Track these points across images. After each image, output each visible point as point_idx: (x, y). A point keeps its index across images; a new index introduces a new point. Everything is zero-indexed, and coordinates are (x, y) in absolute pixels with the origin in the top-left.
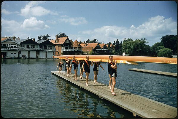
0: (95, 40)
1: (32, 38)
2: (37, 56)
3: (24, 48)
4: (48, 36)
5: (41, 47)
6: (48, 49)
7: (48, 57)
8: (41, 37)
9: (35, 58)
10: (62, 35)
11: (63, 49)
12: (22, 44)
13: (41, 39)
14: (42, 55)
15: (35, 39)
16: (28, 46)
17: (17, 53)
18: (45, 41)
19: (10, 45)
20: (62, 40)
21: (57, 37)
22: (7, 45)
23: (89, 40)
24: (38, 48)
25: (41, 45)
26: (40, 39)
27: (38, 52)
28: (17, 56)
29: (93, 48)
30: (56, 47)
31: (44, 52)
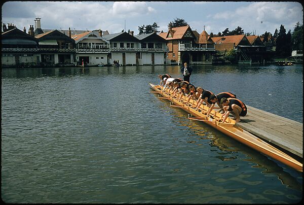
0: (239, 29)
1: (129, 31)
2: (137, 61)
3: (116, 48)
4: (155, 25)
5: (144, 46)
6: (155, 48)
7: (156, 63)
8: (142, 28)
9: (134, 65)
10: (180, 23)
11: (181, 47)
12: (113, 43)
13: (144, 31)
14: (146, 59)
15: (133, 32)
16: (122, 46)
17: (106, 58)
18: (150, 34)
19: (93, 44)
20: (180, 33)
21: (171, 26)
22: (90, 44)
23: (227, 30)
24: (138, 47)
25: (143, 42)
26: (141, 32)
27: (138, 54)
28: (106, 63)
29: (235, 44)
30: (170, 45)
31: (149, 54)
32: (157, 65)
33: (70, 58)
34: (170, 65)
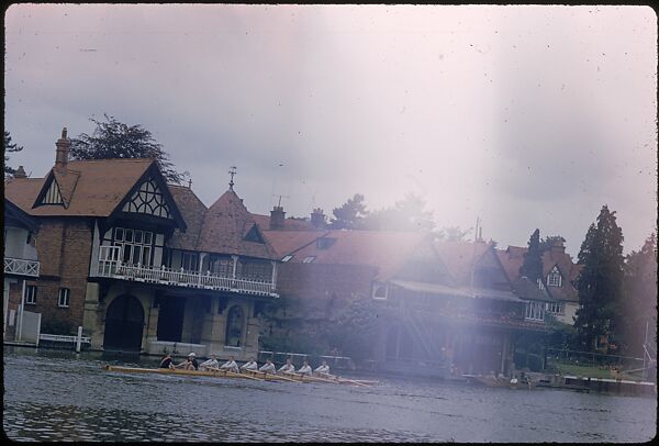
23: (356, 203)
30: (49, 241)
34: (34, 347)
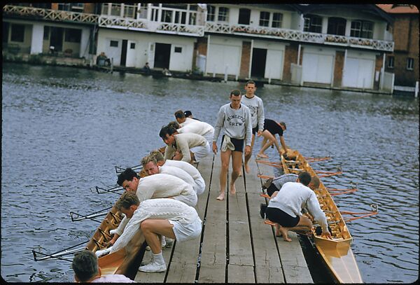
2: (287, 72)
3: (223, 23)
5: (313, 26)
7: (348, 81)
9: (278, 82)
12: (217, 6)
14: (315, 69)
16: (244, 18)
17: (188, 51)
24: (294, 28)
25: (313, 14)
27: (293, 49)
30: (401, 29)
31: (325, 51)
32: (349, 89)
33: (78, 40)
34: (390, 94)
